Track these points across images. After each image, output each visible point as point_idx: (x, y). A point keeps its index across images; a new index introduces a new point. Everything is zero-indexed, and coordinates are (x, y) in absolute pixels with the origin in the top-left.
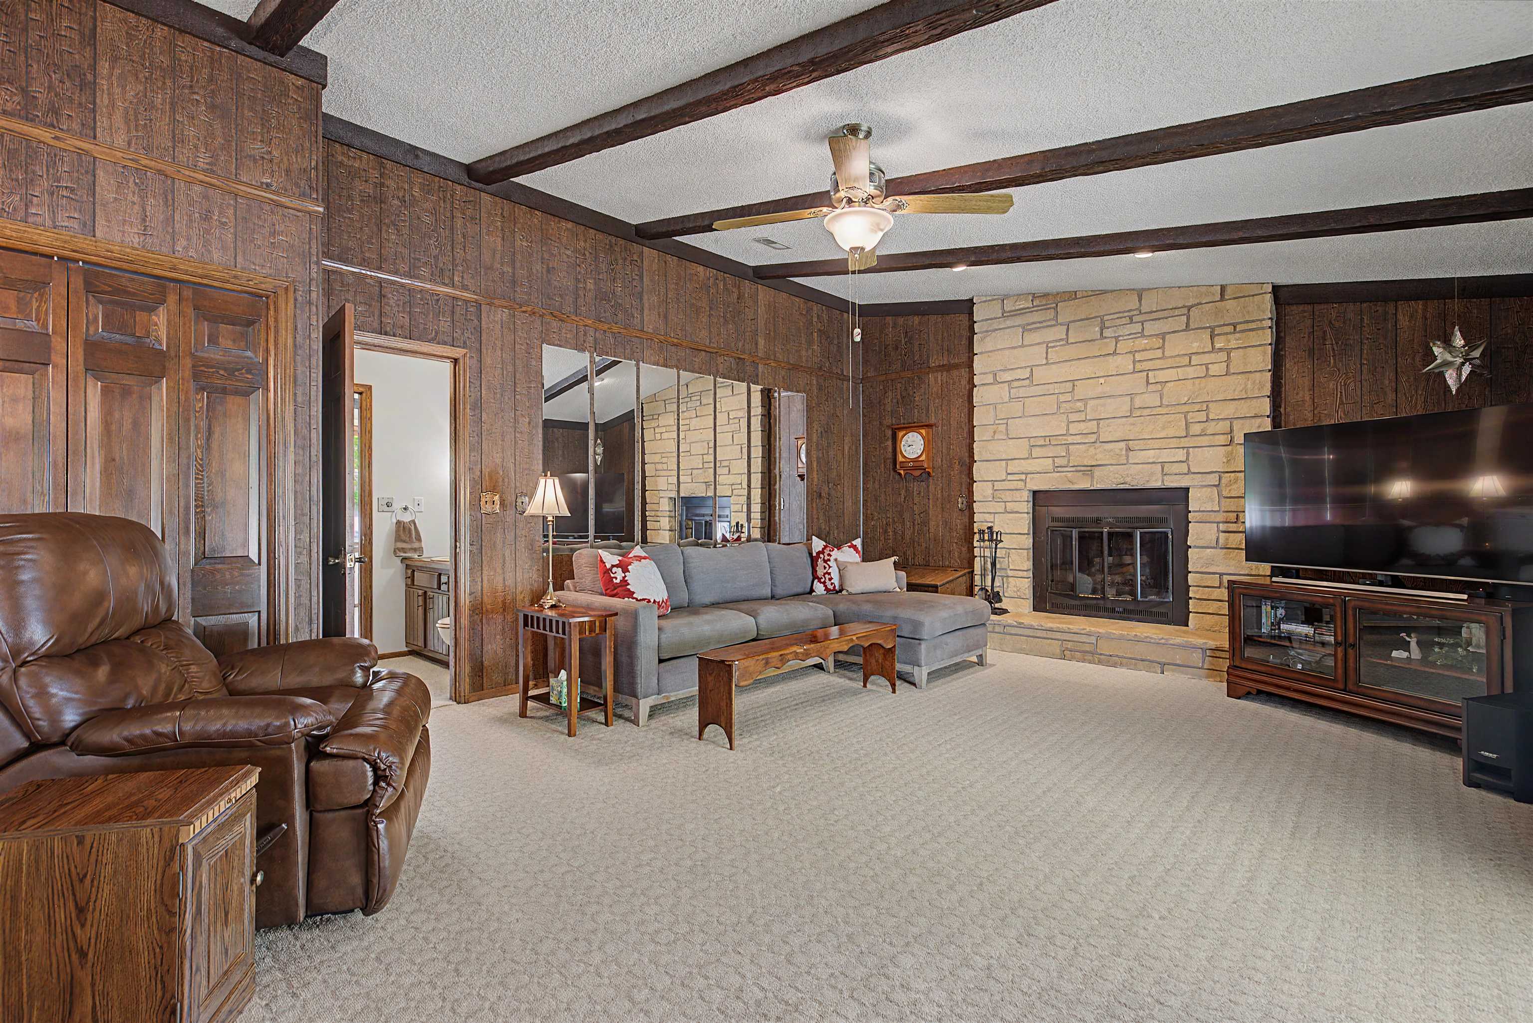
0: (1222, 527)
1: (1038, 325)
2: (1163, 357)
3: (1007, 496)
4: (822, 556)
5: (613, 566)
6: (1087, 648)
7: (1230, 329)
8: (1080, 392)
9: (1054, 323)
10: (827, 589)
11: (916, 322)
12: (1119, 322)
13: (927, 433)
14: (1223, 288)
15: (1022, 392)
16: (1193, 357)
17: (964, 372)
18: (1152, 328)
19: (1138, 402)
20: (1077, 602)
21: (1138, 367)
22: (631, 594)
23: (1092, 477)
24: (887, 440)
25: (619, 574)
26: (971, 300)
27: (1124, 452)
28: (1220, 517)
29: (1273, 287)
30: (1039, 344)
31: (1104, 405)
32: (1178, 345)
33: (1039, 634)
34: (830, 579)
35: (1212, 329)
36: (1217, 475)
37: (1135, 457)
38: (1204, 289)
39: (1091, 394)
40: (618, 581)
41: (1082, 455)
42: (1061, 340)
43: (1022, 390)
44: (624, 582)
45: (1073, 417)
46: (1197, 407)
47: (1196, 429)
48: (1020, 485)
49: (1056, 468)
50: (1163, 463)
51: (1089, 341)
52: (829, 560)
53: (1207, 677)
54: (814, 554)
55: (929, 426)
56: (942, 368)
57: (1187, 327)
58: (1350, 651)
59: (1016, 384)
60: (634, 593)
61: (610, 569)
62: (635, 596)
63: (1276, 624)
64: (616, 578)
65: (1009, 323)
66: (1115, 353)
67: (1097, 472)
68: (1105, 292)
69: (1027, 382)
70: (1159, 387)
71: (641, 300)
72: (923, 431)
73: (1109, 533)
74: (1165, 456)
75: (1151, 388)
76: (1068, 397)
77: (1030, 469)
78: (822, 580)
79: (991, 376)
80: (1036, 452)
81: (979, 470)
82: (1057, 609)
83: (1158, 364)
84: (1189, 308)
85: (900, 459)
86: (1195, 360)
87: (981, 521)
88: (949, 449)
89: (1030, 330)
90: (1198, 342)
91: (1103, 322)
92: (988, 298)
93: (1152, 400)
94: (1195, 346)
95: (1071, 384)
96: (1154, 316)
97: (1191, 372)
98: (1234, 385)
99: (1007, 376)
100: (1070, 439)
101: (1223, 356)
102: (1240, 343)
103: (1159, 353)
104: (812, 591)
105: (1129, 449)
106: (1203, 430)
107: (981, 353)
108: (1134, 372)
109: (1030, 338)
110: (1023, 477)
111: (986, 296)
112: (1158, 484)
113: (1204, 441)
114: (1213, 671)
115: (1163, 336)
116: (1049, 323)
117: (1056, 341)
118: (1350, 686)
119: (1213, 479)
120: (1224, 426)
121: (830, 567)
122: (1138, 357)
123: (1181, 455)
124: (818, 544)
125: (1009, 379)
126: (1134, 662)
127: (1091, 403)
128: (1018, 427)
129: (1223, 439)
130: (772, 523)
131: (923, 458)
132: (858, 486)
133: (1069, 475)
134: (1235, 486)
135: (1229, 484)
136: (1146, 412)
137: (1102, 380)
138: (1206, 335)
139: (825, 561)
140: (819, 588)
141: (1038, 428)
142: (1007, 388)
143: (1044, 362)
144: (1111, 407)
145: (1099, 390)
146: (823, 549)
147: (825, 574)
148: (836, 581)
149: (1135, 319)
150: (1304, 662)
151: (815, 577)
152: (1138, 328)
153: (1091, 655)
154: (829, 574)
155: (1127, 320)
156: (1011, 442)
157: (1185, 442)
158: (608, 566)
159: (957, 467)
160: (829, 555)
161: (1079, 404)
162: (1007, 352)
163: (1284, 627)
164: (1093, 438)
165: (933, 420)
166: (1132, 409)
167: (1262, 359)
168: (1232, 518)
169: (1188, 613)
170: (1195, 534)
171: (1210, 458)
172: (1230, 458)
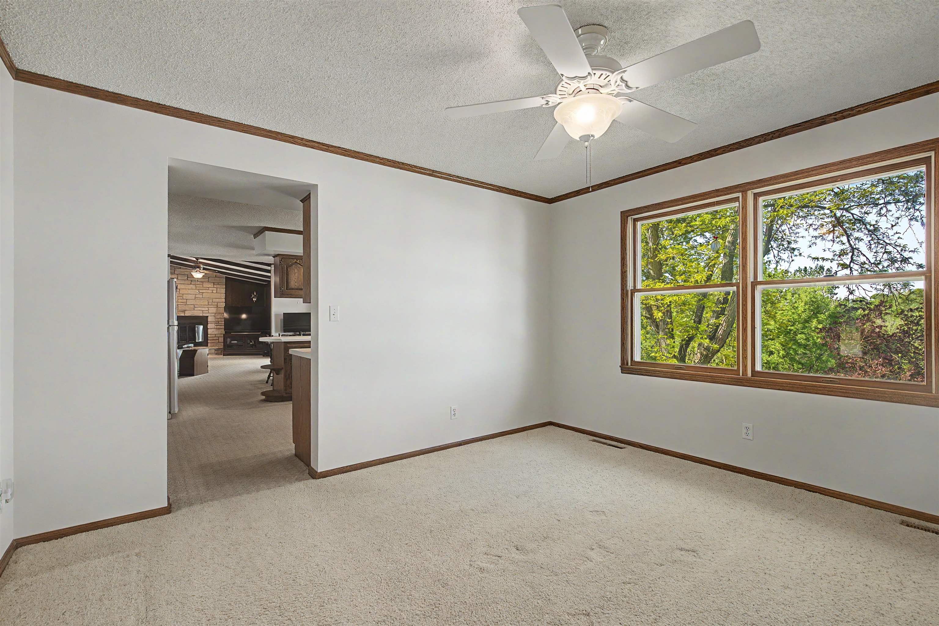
0: (215, 324)
7: (217, 284)
14: (216, 275)
21: (197, 288)
23: (185, 313)
27: (193, 307)
28: (215, 322)
29: (226, 277)
32: (206, 285)
35: (214, 283)
37: (196, 308)
41: (182, 307)
46: (210, 299)
47: (210, 304)
50: (202, 311)
57: (208, 282)
63: (230, 342)
66: (191, 284)
70: (202, 293)
74: (203, 309)
84: (208, 277)
86: (210, 289)
90: (211, 285)
91: (188, 276)
93: (200, 296)
94: (210, 286)
97: (209, 291)
98: (218, 295)
102: (219, 287)
103: (202, 286)
106: (212, 304)
112: (201, 315)
113: (212, 306)
114: (217, 353)
115: (203, 282)
119: (214, 314)
120: (216, 304)
122: (197, 286)
123: (207, 309)
127: (184, 295)
129: (216, 306)
135: (217, 316)
136: (199, 299)
137: (187, 290)
138: (212, 284)
144: (189, 297)
145: (186, 293)
157: (208, 307)
161: (181, 295)
163: (232, 342)
164: (185, 303)
166: (195, 298)
167: (223, 291)
168: (217, 323)
169: (208, 343)
170: (209, 326)
171: (213, 310)
172: (217, 310)
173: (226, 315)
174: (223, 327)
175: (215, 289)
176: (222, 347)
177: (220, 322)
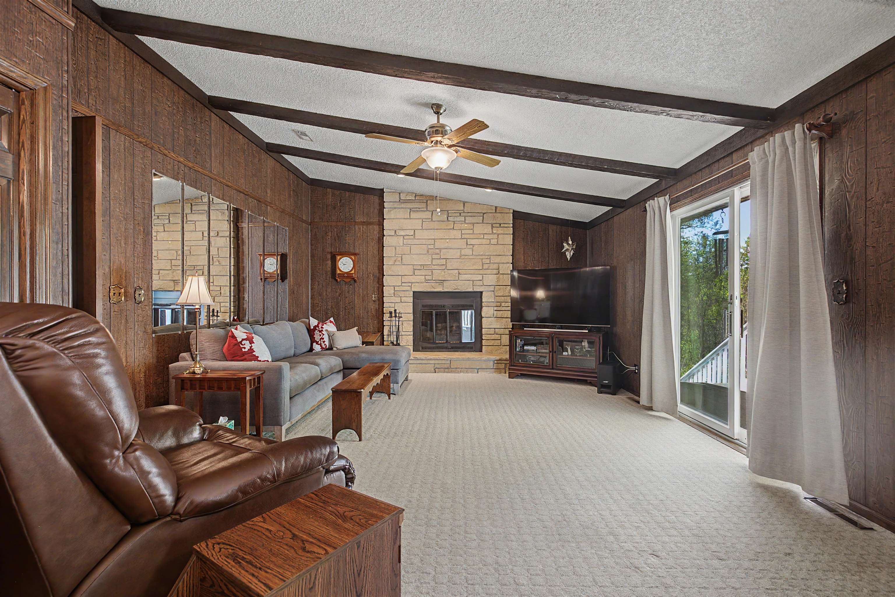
0: (495, 308)
1: (418, 209)
2: (473, 234)
3: (402, 294)
4: (317, 328)
5: (243, 340)
6: (446, 366)
7: (498, 225)
8: (438, 244)
9: (425, 209)
10: (322, 348)
11: (347, 195)
12: (455, 215)
13: (355, 259)
14: (496, 207)
15: (410, 242)
16: (485, 235)
17: (376, 227)
18: (468, 220)
19: (463, 253)
20: (434, 346)
21: (463, 236)
22: (256, 358)
23: (443, 286)
24: (328, 260)
25: (247, 345)
26: (383, 190)
27: (457, 275)
28: (495, 304)
29: (513, 211)
30: (418, 219)
31: (448, 252)
32: (479, 229)
33: (424, 362)
34: (324, 342)
35: (492, 224)
36: (493, 287)
37: (463, 277)
38: (489, 206)
39: (442, 247)
40: (246, 350)
41: (438, 275)
42: (429, 219)
43: (409, 240)
44: (251, 350)
45: (434, 256)
46: (486, 257)
47: (486, 266)
48: (409, 288)
49: (427, 281)
50: (473, 281)
51: (442, 221)
52: (322, 331)
53: (495, 372)
54: (312, 328)
55: (355, 254)
56: (363, 223)
57: (483, 223)
58: (554, 354)
59: (407, 237)
60: (258, 357)
61: (241, 342)
62: (259, 359)
63: (522, 346)
64: (245, 348)
65: (403, 205)
66: (453, 229)
67: (445, 284)
68: (450, 200)
69: (412, 237)
70: (471, 246)
71: (211, 150)
72: (353, 257)
73: (449, 312)
74: (475, 277)
75: (468, 247)
76: (432, 247)
77: (413, 281)
78: (319, 343)
79: (393, 232)
80: (417, 272)
81: (386, 280)
82: (425, 349)
83: (471, 236)
84: (484, 214)
85: (338, 272)
86: (486, 237)
87: (388, 307)
88: (367, 268)
89: (414, 211)
90: (487, 229)
91: (448, 213)
92: (392, 191)
93: (468, 252)
94: (486, 231)
95: (433, 240)
96: (469, 214)
97: (484, 241)
98: (500, 249)
99: (402, 233)
100: (433, 267)
101: (496, 236)
102: (502, 232)
103: (471, 232)
104: (311, 349)
105: (459, 273)
106: (489, 267)
107: (388, 219)
108: (461, 238)
109: (413, 215)
110: (410, 284)
111: (391, 189)
112: (471, 290)
113: (489, 272)
114: (498, 370)
115: (473, 224)
116: (423, 209)
117: (426, 219)
118: (554, 367)
119: (492, 288)
120: (495, 266)
121: (323, 335)
122: (463, 232)
123: (480, 277)
124: (314, 322)
125: (403, 234)
126: (468, 370)
127: (443, 251)
128: (407, 259)
129: (495, 272)
130: (241, 309)
131: (353, 272)
132: (308, 286)
133: (433, 284)
134: (499, 292)
135: (498, 290)
136: (466, 257)
137: (448, 240)
138: (490, 227)
139: (320, 331)
140: (317, 348)
141: (418, 261)
142: (402, 239)
143: (421, 228)
144: (452, 254)
145: (447, 245)
146: (318, 324)
147: (321, 339)
148: (327, 343)
149: (462, 214)
150: (532, 361)
151: (313, 340)
152: (463, 219)
153: (448, 369)
154: (323, 339)
155: (458, 214)
156: (403, 266)
157: (481, 272)
158: (239, 340)
159: (372, 278)
160: (322, 328)
161: (438, 251)
162: (402, 220)
163: (525, 348)
164: (444, 267)
165: (357, 251)
166: (461, 256)
167: (509, 239)
168: (499, 305)
169: (482, 346)
170: (485, 312)
171: (491, 279)
172: (498, 279)
173: (514, 293)
174: (509, 314)
175: (495, 236)
176: (507, 356)
177: (503, 304)
